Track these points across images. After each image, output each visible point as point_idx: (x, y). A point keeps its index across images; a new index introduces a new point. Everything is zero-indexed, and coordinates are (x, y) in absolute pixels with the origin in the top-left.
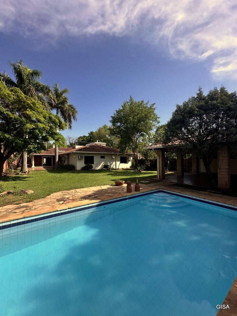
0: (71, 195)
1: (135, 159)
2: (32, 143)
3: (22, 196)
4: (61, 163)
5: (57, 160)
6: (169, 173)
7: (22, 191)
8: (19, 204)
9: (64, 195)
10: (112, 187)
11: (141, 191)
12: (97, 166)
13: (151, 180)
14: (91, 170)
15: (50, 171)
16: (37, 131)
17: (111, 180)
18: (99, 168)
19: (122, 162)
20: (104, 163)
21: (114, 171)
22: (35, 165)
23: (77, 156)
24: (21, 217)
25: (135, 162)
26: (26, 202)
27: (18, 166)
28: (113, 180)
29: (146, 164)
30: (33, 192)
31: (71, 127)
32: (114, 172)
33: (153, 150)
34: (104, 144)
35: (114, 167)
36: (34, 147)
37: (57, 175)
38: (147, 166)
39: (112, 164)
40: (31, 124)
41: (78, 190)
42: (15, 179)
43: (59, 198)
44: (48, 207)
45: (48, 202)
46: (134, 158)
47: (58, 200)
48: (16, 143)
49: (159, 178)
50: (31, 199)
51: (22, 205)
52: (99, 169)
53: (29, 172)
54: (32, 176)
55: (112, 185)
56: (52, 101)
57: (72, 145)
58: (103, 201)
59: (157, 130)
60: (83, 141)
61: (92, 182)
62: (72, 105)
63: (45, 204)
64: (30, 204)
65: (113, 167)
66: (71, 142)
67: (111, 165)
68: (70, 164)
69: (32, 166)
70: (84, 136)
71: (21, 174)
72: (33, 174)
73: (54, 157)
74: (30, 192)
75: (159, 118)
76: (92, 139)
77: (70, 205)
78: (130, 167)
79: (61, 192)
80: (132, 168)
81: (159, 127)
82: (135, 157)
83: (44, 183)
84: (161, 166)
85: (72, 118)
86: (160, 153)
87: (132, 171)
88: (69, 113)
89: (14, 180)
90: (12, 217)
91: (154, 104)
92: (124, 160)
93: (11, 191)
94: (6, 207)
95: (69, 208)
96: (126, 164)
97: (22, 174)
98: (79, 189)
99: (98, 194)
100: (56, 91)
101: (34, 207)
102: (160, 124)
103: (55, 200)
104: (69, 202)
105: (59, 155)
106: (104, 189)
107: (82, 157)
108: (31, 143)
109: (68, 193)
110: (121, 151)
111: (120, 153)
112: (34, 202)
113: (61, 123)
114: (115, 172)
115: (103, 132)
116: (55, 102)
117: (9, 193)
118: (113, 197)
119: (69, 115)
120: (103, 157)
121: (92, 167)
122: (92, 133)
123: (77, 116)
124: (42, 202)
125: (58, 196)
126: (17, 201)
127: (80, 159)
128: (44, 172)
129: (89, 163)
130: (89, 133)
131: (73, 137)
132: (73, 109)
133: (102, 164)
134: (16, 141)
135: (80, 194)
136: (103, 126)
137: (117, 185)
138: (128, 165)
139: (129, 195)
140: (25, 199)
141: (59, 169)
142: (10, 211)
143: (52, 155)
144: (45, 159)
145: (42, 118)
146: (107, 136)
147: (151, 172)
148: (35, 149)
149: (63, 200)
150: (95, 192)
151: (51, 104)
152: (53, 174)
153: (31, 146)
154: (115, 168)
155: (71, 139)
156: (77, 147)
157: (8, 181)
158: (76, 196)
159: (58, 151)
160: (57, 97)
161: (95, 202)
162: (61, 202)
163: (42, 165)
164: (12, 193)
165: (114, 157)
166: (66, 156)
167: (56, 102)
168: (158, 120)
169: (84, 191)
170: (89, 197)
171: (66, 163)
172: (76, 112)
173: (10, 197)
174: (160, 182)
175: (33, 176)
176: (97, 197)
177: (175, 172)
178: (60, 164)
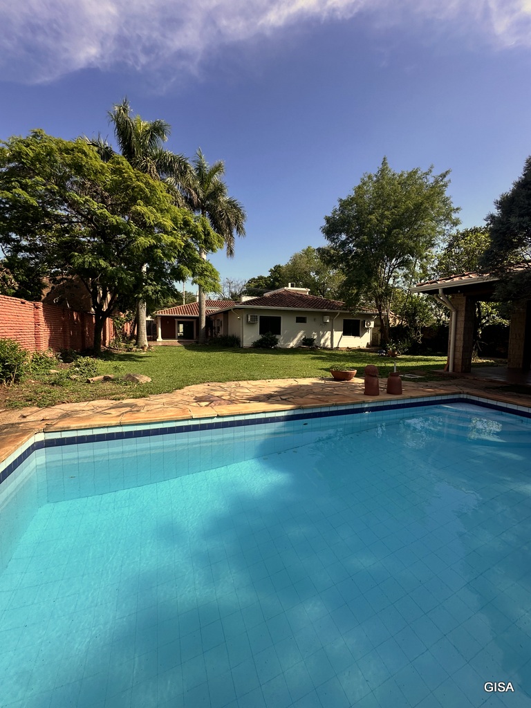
0: (226, 391)
1: (382, 325)
2: (152, 280)
3: (129, 387)
4: (212, 332)
5: (203, 325)
6: (480, 361)
7: (129, 376)
8: (119, 400)
9: (212, 390)
10: (323, 382)
11: (405, 394)
12: (290, 340)
13: (430, 375)
14: (275, 348)
15: (188, 347)
16: (159, 252)
17: (321, 369)
18: (292, 344)
19: (346, 332)
20: (304, 333)
21: (326, 352)
22: (163, 338)
23: (245, 316)
24: (114, 422)
25: (380, 335)
26: (133, 398)
27: (132, 336)
28: (327, 370)
29: (411, 339)
30: (150, 380)
31: (231, 251)
32: (327, 354)
33: (440, 291)
34: (305, 291)
35: (328, 344)
36: (155, 291)
37: (203, 355)
38: (414, 343)
39: (323, 335)
40: (147, 236)
41: (243, 383)
42: (122, 358)
43: (201, 395)
44: (173, 409)
45: (177, 400)
46: (379, 323)
47: (199, 400)
48: (119, 279)
49: (454, 370)
50: (145, 392)
51: (125, 402)
52: (292, 348)
53: (150, 347)
54: (155, 354)
55: (322, 379)
56: (191, 195)
57: (235, 297)
58: (303, 408)
59: (451, 246)
60: (257, 287)
61: (276, 371)
62: (234, 201)
63: (170, 403)
64: (140, 402)
65: (324, 344)
66: (233, 290)
67: (320, 338)
68: (230, 334)
69: (157, 338)
70: (261, 278)
71: (136, 351)
72: (157, 352)
73: (198, 320)
74: (145, 379)
75: (457, 209)
76: (277, 284)
77: (222, 410)
78: (368, 346)
79: (206, 384)
80: (373, 348)
81: (457, 237)
82: (382, 321)
83: (175, 367)
84: (460, 337)
85: (235, 230)
86: (462, 300)
87: (371, 354)
88: (228, 220)
89: (121, 360)
90: (98, 421)
91: (447, 172)
92: (352, 329)
93: (110, 376)
94: (96, 403)
95: (218, 416)
96: (357, 338)
97: (138, 350)
98: (245, 382)
99: (289, 394)
100: (200, 169)
101: (146, 408)
102: (461, 228)
103: (192, 399)
104: (220, 404)
105: (206, 317)
106: (304, 386)
107: (254, 318)
108: (149, 281)
109: (221, 387)
110: (346, 307)
111: (344, 309)
112: (148, 399)
113: (209, 234)
114: (331, 354)
115: (303, 266)
116: (198, 196)
117: (106, 379)
118: (327, 402)
119: (229, 224)
120: (301, 320)
121: (276, 342)
122: (278, 268)
123: (246, 225)
124: (164, 400)
125: (199, 393)
126: (117, 394)
127: (251, 324)
128: (179, 348)
129: (270, 332)
130: (271, 271)
131: (237, 279)
132: (236, 208)
133: (300, 335)
134: (120, 275)
135: (247, 391)
136: (303, 250)
137: (335, 379)
138: (362, 341)
139: (371, 401)
140: (133, 391)
141: (208, 344)
142: (100, 410)
143: (194, 315)
144: (181, 326)
145: (169, 221)
146: (312, 274)
147: (425, 357)
148: (157, 293)
149: (209, 399)
150: (282, 390)
151: (189, 202)
152: (195, 353)
153: (150, 288)
154: (330, 346)
155: (234, 285)
156: (245, 299)
157: (110, 360)
158: (238, 394)
159: (204, 308)
160: (202, 183)
161: (283, 409)
162: (204, 404)
163: (177, 337)
164: (113, 380)
165: (328, 321)
166: (221, 318)
167: (201, 195)
168: (454, 216)
169: (256, 386)
170: (268, 398)
171: (221, 332)
172: (243, 216)
173: (108, 385)
174: (455, 380)
175: (157, 354)
176: (285, 399)
177: (498, 359)
178: (209, 335)
